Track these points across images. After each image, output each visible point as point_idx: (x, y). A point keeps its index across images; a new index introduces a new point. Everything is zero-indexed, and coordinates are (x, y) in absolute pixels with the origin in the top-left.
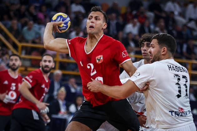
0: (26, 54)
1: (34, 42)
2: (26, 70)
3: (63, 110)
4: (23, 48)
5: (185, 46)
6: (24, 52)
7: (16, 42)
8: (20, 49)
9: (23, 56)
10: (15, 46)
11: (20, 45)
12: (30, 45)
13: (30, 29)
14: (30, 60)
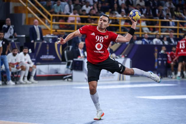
0: (56, 21)
1: (60, 14)
2: (56, 31)
3: (82, 55)
4: (54, 17)
5: (157, 11)
6: (54, 20)
7: (49, 14)
8: (51, 18)
9: (54, 22)
10: (49, 17)
11: (51, 15)
12: (58, 15)
13: (58, 5)
14: (59, 25)
